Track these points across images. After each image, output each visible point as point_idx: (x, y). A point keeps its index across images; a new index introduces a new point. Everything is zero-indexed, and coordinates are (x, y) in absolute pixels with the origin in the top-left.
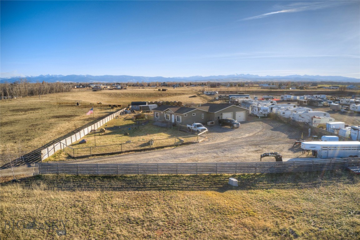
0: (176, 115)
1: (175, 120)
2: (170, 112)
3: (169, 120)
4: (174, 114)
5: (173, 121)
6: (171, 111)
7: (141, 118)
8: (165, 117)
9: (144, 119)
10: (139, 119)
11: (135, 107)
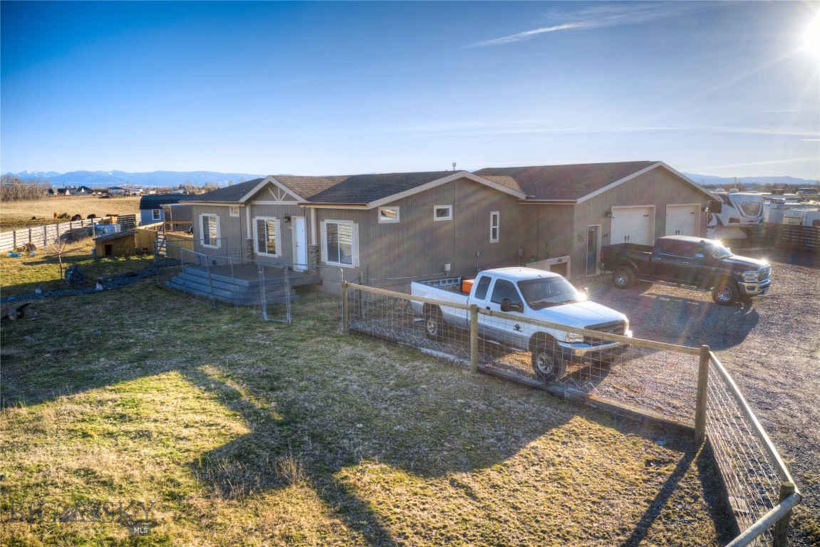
0: (319, 216)
1: (314, 251)
2: (279, 202)
3: (279, 253)
4: (305, 213)
5: (301, 259)
6: (289, 198)
7: (131, 252)
8: (250, 240)
9: (144, 259)
10: (120, 256)
11: (156, 216)
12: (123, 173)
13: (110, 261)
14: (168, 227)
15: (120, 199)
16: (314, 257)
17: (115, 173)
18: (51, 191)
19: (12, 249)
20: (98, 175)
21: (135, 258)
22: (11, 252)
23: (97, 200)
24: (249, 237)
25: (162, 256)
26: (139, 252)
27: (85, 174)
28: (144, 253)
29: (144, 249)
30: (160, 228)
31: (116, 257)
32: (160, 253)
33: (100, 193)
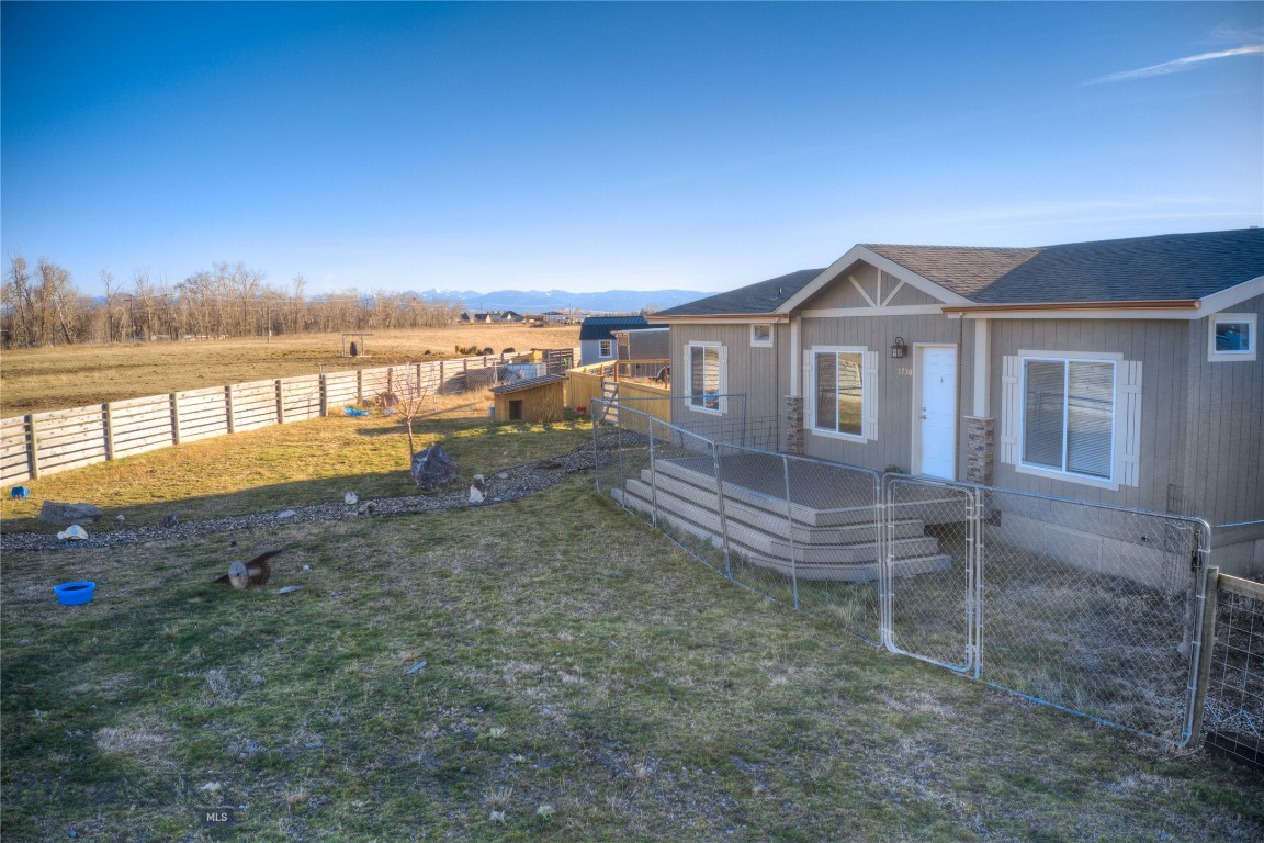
0: (1000, 341)
2: (877, 310)
4: (961, 340)
5: (935, 457)
6: (912, 295)
7: (556, 416)
8: (797, 400)
9: (578, 430)
10: (534, 422)
11: (605, 352)
12: (565, 294)
13: (515, 431)
14: (623, 370)
15: (558, 329)
16: (980, 448)
17: (555, 293)
18: (465, 317)
19: (354, 402)
20: (532, 298)
21: (560, 427)
22: (351, 407)
23: (526, 329)
24: (794, 393)
25: (611, 424)
26: (571, 415)
27: (516, 295)
28: (577, 417)
29: (579, 409)
30: (610, 371)
31: (528, 425)
32: (608, 417)
33: (532, 321)
